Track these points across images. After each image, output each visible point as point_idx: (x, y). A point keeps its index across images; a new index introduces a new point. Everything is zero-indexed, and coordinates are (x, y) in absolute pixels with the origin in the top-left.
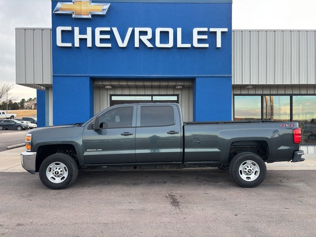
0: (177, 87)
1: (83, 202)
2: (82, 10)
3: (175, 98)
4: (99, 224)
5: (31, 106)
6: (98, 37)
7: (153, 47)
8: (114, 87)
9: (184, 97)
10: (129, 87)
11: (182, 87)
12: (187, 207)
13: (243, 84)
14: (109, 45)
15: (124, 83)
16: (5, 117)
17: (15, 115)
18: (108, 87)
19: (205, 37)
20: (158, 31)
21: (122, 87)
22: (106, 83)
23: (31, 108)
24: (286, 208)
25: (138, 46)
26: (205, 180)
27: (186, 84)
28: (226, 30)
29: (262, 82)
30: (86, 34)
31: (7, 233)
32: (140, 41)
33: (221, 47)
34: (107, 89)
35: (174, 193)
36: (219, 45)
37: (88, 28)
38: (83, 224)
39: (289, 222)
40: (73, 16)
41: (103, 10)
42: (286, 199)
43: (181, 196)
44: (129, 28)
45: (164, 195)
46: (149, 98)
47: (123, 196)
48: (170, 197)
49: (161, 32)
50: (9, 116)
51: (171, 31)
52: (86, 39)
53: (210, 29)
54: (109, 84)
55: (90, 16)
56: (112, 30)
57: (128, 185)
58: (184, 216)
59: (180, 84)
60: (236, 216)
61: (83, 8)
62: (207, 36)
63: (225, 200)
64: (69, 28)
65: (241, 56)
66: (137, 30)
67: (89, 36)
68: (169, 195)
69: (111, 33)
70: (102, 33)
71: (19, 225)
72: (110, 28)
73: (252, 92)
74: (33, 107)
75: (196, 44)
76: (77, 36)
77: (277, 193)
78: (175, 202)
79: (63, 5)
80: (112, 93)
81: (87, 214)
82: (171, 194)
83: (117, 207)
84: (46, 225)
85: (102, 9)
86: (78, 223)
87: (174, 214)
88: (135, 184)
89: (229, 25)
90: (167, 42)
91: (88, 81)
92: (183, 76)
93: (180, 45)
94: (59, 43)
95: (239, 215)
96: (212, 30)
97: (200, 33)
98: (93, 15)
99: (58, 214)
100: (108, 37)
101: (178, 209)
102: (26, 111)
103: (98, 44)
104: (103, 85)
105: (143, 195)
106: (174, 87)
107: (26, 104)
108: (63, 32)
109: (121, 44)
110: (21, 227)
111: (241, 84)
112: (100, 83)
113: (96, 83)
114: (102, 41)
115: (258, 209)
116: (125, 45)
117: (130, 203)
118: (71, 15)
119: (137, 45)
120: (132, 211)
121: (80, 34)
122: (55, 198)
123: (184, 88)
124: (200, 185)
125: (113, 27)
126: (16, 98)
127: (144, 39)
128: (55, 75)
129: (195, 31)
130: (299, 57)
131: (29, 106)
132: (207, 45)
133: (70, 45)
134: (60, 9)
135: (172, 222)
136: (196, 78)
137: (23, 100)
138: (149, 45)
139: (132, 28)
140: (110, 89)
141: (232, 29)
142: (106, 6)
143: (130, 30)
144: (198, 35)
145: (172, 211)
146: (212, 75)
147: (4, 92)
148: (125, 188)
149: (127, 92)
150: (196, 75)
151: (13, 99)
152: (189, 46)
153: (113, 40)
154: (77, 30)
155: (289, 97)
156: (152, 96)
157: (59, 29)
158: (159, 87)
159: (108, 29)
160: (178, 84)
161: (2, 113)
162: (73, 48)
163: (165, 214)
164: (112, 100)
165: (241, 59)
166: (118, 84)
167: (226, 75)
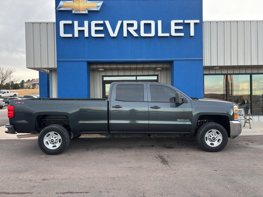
0: (157, 69)
1: (91, 162)
2: (80, 7)
3: (155, 78)
4: (108, 178)
5: (30, 86)
6: (93, 28)
7: (138, 36)
8: (106, 70)
9: (163, 76)
10: (118, 69)
11: (161, 69)
12: (175, 165)
13: (212, 65)
14: (103, 35)
15: (114, 66)
16: (9, 95)
17: (17, 94)
18: (101, 69)
19: (181, 27)
20: (142, 23)
21: (112, 70)
22: (100, 66)
23: (29, 88)
24: (255, 165)
25: (126, 36)
26: (185, 143)
27: (165, 66)
28: (198, 21)
29: (228, 64)
30: (84, 26)
31: (36, 186)
32: (128, 31)
33: (194, 35)
34: (100, 71)
35: (162, 154)
36: (192, 34)
37: (85, 21)
38: (95, 178)
39: (259, 175)
40: (73, 12)
41: (98, 6)
42: (253, 158)
43: (168, 157)
44: (119, 21)
45: (154, 156)
46: (134, 78)
47: (121, 157)
48: (159, 158)
49: (145, 24)
50: (12, 94)
51: (153, 23)
52: (84, 31)
53: (185, 21)
54: (102, 67)
55: (87, 12)
56: (104, 23)
57: (123, 148)
58: (174, 172)
59: (160, 66)
60: (216, 171)
61: (80, 5)
62: (182, 27)
63: (204, 159)
64: (70, 22)
65: (210, 43)
66: (125, 23)
67: (86, 28)
68: (158, 156)
69: (104, 25)
70: (97, 25)
71: (44, 180)
72: (103, 21)
73: (218, 72)
74: (31, 87)
75: (173, 34)
76: (77, 28)
77: (245, 154)
78: (164, 161)
79: (64, 3)
80: (103, 74)
81: (96, 171)
82: (159, 155)
83: (118, 165)
84: (66, 179)
85: (96, 5)
86: (91, 178)
87: (166, 170)
88: (128, 148)
89: (200, 17)
90: (150, 32)
91: (85, 65)
92: (163, 59)
93: (160, 34)
94: (62, 34)
95: (218, 170)
96: (186, 21)
97: (176, 24)
98: (89, 11)
99: (73, 171)
100: (101, 28)
101: (167, 166)
102: (25, 90)
103: (94, 35)
104: (97, 68)
105: (137, 156)
106: (155, 69)
107: (25, 84)
108: (65, 25)
109: (112, 34)
110: (47, 181)
111: (210, 65)
112: (95, 66)
113: (91, 67)
114: (97, 32)
115: (232, 166)
116: (115, 35)
117: (128, 162)
118: (71, 11)
119: (125, 34)
120: (132, 169)
121: (79, 26)
122: (67, 159)
123: (163, 69)
124: (181, 148)
125: (106, 20)
126: (18, 79)
127: (131, 30)
128: (59, 60)
129: (173, 22)
130: (258, 43)
131: (28, 86)
132: (182, 34)
133: (70, 35)
134: (62, 7)
135: (166, 176)
136: (173, 61)
137: (23, 81)
138: (135, 35)
139: (121, 21)
140: (102, 71)
141: (203, 20)
142: (100, 4)
143: (120, 22)
144: (175, 26)
145: (163, 168)
146: (187, 59)
147: (7, 75)
148: (122, 151)
149: (116, 74)
150: (174, 59)
151: (15, 80)
152: (168, 35)
153: (105, 31)
154: (76, 23)
155: (249, 76)
156: (136, 76)
157: (62, 23)
158: (142, 69)
159: (102, 22)
160: (158, 66)
161: (6, 92)
162: (73, 38)
163: (159, 170)
164: (104, 80)
165: (210, 45)
166: (109, 67)
167: (198, 59)
